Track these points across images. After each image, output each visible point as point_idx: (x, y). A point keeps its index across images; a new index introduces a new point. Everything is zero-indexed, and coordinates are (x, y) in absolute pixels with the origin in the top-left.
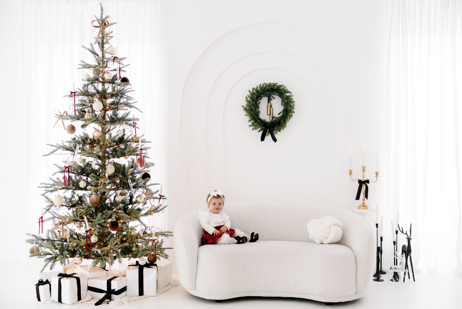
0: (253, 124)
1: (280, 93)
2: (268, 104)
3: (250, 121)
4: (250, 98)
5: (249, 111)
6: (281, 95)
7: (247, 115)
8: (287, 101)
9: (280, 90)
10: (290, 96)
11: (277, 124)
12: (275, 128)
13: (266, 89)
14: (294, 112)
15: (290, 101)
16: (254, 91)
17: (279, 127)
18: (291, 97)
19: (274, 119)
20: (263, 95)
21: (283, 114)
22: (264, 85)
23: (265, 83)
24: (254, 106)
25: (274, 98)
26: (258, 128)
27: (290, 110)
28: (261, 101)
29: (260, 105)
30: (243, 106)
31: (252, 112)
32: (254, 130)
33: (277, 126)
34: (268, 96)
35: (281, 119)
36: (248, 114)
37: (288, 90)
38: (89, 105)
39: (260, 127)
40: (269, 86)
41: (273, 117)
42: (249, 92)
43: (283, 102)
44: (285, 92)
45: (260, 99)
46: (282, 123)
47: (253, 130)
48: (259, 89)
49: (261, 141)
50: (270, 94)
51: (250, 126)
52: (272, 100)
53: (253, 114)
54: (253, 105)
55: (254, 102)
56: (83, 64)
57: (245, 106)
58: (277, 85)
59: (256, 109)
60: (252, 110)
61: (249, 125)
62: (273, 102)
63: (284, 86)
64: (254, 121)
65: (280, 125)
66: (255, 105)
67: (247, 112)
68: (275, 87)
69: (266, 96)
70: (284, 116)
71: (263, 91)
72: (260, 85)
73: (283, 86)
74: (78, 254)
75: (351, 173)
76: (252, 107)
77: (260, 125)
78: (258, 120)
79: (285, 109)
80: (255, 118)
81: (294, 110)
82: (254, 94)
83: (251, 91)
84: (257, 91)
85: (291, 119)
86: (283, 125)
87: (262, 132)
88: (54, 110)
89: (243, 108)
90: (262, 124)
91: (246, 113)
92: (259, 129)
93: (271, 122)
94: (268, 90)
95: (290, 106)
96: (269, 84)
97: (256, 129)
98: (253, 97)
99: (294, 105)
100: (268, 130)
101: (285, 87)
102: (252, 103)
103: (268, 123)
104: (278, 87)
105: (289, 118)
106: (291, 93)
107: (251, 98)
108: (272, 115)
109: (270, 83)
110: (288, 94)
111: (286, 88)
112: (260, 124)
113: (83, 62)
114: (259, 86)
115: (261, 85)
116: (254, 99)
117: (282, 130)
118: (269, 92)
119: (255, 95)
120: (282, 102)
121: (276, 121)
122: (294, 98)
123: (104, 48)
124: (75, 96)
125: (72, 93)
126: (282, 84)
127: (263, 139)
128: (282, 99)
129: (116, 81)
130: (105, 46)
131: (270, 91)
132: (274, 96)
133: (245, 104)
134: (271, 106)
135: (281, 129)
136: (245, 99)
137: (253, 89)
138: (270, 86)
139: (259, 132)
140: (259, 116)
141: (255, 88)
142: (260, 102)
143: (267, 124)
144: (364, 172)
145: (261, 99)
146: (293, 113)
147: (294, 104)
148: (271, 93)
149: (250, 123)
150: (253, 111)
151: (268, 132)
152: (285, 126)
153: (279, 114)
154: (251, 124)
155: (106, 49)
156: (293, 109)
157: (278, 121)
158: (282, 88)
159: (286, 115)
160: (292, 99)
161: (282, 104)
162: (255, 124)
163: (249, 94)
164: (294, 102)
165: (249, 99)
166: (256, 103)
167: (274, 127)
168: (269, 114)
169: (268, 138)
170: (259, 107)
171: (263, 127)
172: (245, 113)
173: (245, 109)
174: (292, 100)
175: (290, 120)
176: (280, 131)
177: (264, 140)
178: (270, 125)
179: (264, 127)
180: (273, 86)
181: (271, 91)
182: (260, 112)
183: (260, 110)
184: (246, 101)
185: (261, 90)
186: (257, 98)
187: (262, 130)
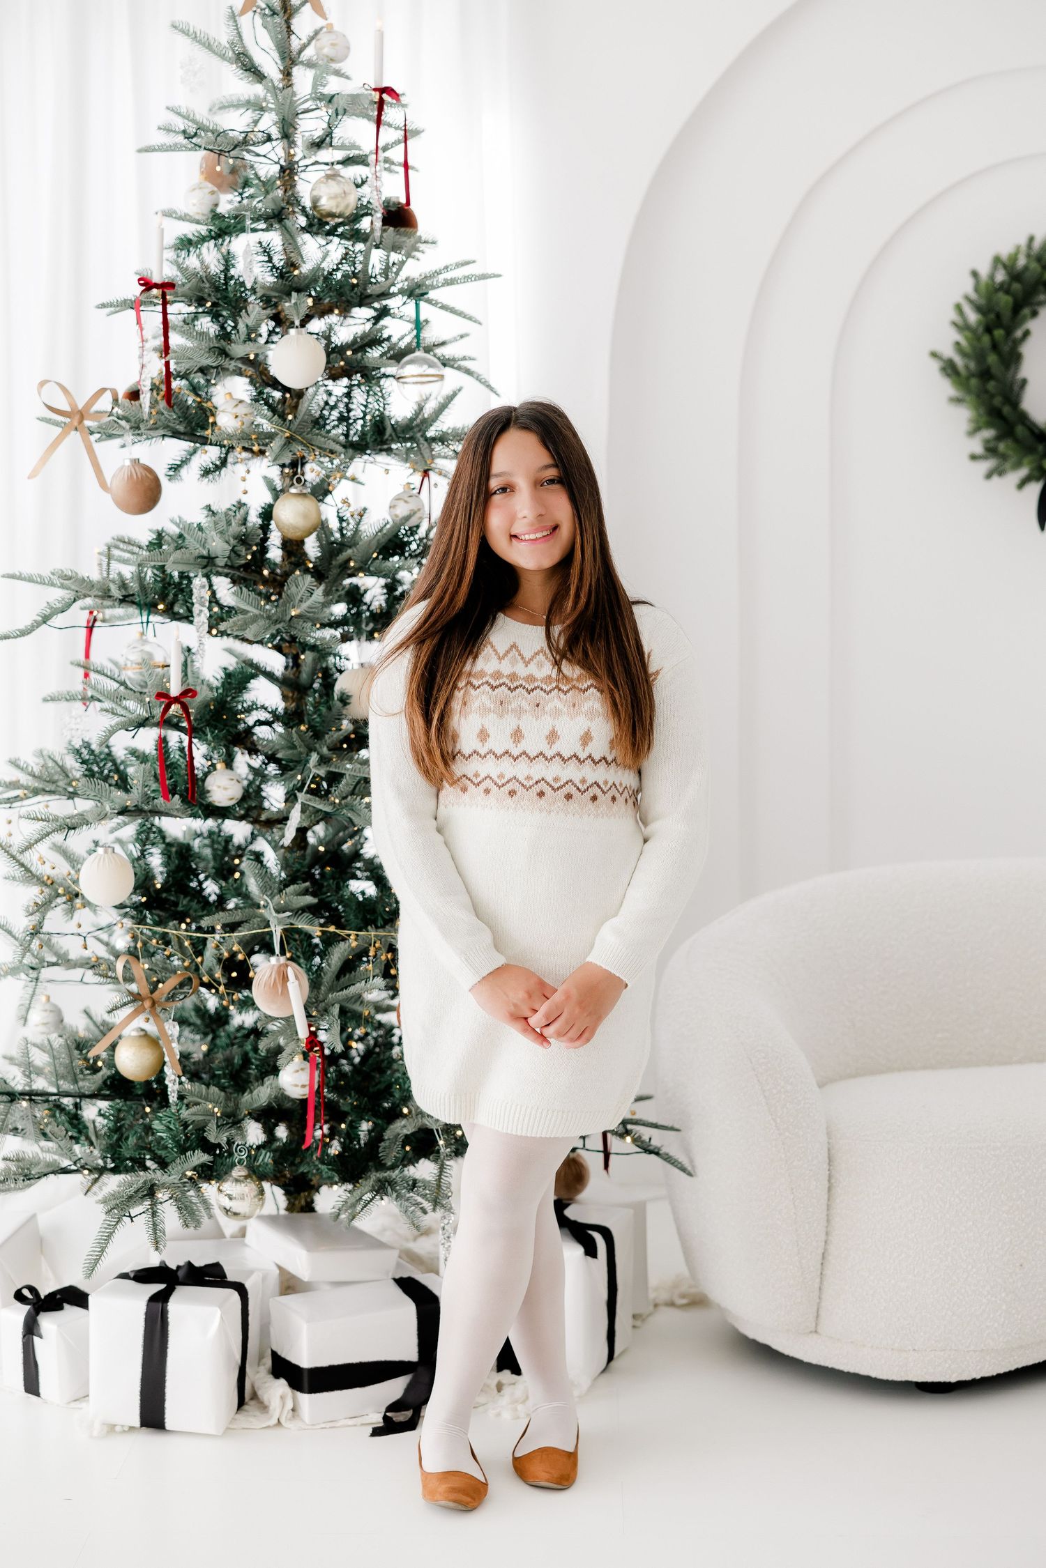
0: (991, 450)
3: (973, 432)
4: (979, 309)
5: (974, 382)
7: (959, 399)
16: (1001, 276)
24: (997, 353)
26: (1018, 465)
28: (1032, 325)
29: (1027, 349)
30: (934, 355)
31: (991, 386)
32: (995, 479)
36: (968, 398)
38: (252, 357)
39: (1028, 463)
42: (971, 281)
45: (1026, 311)
47: (989, 476)
48: (1023, 260)
51: (974, 457)
53: (992, 396)
54: (995, 346)
55: (999, 331)
56: (181, 124)
57: (949, 352)
59: (1007, 370)
60: (986, 375)
61: (971, 452)
64: (994, 432)
66: (1001, 347)
67: (962, 384)
72: (1031, 239)
74: (240, 1162)
76: (992, 359)
80: (1001, 416)
82: (998, 287)
83: (984, 271)
87: (1037, 487)
88: (42, 384)
89: (937, 365)
90: (1040, 448)
91: (955, 392)
92: (1023, 472)
97: (1004, 473)
98: (996, 304)
102: (991, 338)
107: (986, 310)
112: (1026, 450)
113: (186, 117)
114: (1023, 242)
115: (1038, 245)
116: (998, 316)
119: (1007, 292)
123: (293, 37)
124: (165, 304)
125: (147, 285)
129: (365, 224)
130: (296, 23)
133: (947, 341)
136: (953, 316)
137: (997, 260)
139: (1022, 484)
140: (1021, 402)
141: (1007, 254)
142: (1027, 334)
145: (1034, 314)
149: (977, 446)
150: (991, 378)
154: (978, 448)
155: (305, 40)
162: (1002, 447)
163: (968, 286)
165: (973, 317)
166: (1010, 335)
170: (1020, 359)
172: (946, 388)
173: (949, 369)
182: (1024, 382)
183: (1027, 371)
184: (954, 324)
185: (1034, 266)
186: (1017, 309)
187: (1038, 479)
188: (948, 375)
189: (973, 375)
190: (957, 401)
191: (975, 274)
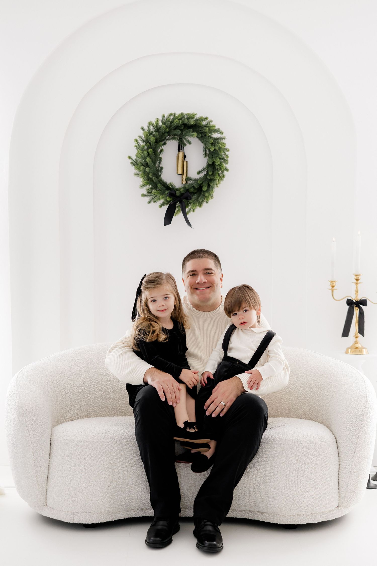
0: (149, 193)
1: (202, 133)
2: (178, 154)
3: (143, 186)
4: (144, 142)
5: (142, 168)
6: (202, 136)
7: (138, 174)
8: (213, 149)
9: (201, 126)
10: (220, 139)
11: (195, 192)
12: (191, 201)
13: (174, 125)
14: (227, 170)
15: (220, 148)
16: (152, 129)
17: (199, 198)
18: (222, 141)
19: (189, 182)
20: (169, 135)
21: (207, 172)
22: (171, 118)
23: (173, 112)
24: (151, 158)
25: (190, 143)
26: (159, 199)
27: (220, 165)
28: (164, 147)
29: (162, 156)
30: (130, 157)
31: (147, 169)
32: (152, 202)
33: (195, 196)
34: (178, 137)
35: (203, 183)
36: (140, 173)
37: (217, 127)
39: (162, 198)
40: (179, 120)
41: (188, 179)
42: (141, 131)
43: (207, 151)
44: (209, 130)
45: (162, 143)
46: (204, 191)
47: (149, 202)
48: (160, 124)
49: (165, 224)
50: (181, 134)
51: (143, 195)
52: (185, 145)
53: (148, 174)
54: (149, 155)
55: (151, 150)
57: (134, 157)
58: (195, 118)
59: (154, 163)
60: (147, 165)
61: (141, 193)
62: (188, 149)
63: (209, 119)
64: (150, 186)
65: (201, 193)
66: (152, 155)
67: (139, 168)
68: (192, 122)
69: (174, 138)
70: (208, 177)
71: (169, 128)
72: (163, 116)
73: (207, 118)
75: (333, 286)
76: (148, 160)
77: (164, 193)
78: (159, 185)
79: (210, 164)
80: (152, 181)
81: (227, 166)
82: (151, 134)
83: (146, 128)
84: (158, 129)
85: (222, 183)
86: (206, 195)
87: (166, 207)
89: (130, 161)
90: (167, 192)
91: (136, 171)
92: (162, 201)
93: (184, 188)
94: (177, 128)
95: (220, 159)
96: (179, 115)
97: (155, 202)
98: (150, 140)
99: (227, 157)
100: (178, 204)
101: (211, 121)
102: (148, 153)
103: (177, 190)
104: (196, 120)
105: (217, 180)
106: (222, 133)
107: (147, 141)
108: (187, 174)
109: (182, 113)
110: (216, 135)
111: (212, 124)
112: (162, 192)
115: (166, 118)
116: (150, 144)
117: (204, 204)
118: (181, 130)
119: (154, 136)
120: (205, 150)
121: (193, 187)
122: (228, 143)
126: (205, 116)
127: (168, 219)
128: (205, 144)
131: (182, 128)
132: (190, 138)
133: (134, 152)
134: (185, 157)
135: (202, 201)
136: (134, 144)
137: (150, 124)
138: (181, 119)
139: (161, 206)
140: (160, 175)
141: (154, 122)
142: (162, 151)
143: (175, 192)
144: (357, 284)
145: (165, 144)
146: (225, 172)
147: (228, 153)
148: (183, 133)
149: (144, 191)
150: (148, 167)
151: (178, 207)
152: (211, 195)
153: (199, 173)
154: (145, 193)
156: (226, 163)
157: (196, 186)
158: (204, 123)
159: (213, 175)
160: (224, 144)
161: (205, 155)
162: (154, 191)
163: (141, 134)
164: (228, 150)
165: (142, 144)
166: (155, 151)
167: (188, 198)
168: (180, 172)
169: (178, 218)
170: (160, 159)
171: (167, 198)
172: (133, 170)
173: (135, 163)
174: (224, 147)
175: (220, 185)
176: (200, 205)
177: (170, 223)
178: (182, 194)
179: (170, 197)
180: (188, 119)
181: (184, 128)
182: (162, 168)
183: (163, 164)
184: (136, 146)
185: (164, 127)
186: (157, 142)
187: (167, 204)
188: (134, 165)
189: (142, 165)
190: (137, 175)
191: (142, 128)
